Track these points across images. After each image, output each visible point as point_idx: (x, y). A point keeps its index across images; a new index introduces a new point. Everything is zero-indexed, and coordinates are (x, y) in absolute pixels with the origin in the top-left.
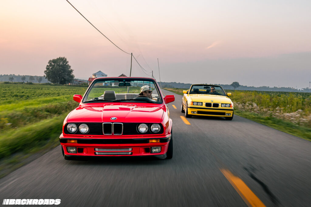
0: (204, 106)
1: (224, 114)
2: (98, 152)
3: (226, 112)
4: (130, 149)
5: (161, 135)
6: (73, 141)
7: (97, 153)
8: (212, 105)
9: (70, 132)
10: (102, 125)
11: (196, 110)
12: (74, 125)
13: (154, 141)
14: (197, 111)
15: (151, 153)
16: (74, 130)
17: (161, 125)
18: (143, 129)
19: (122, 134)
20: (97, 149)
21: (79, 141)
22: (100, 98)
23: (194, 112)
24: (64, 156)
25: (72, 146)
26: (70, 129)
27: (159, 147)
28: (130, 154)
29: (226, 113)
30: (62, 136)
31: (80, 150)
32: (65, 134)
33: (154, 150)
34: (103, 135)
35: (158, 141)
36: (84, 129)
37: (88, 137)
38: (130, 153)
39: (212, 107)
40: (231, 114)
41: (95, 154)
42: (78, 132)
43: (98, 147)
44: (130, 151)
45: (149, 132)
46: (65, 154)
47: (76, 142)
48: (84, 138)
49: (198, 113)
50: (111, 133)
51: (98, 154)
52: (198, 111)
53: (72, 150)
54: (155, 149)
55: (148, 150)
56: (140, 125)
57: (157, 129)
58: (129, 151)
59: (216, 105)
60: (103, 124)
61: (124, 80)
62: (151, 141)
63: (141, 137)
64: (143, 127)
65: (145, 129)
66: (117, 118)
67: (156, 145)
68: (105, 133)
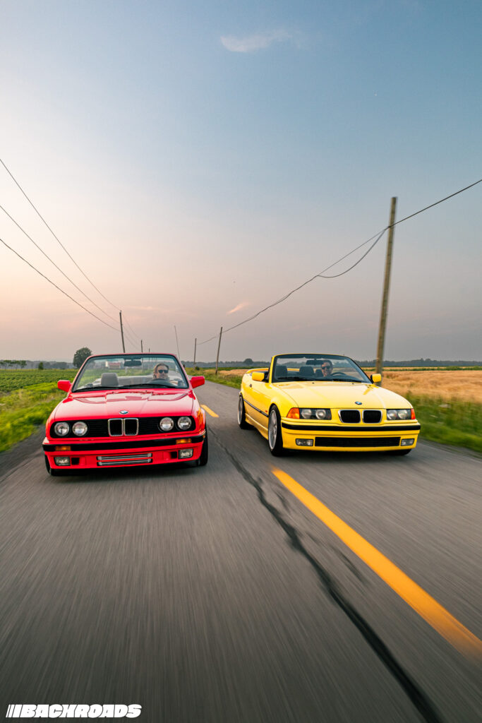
0: (336, 421)
1: (395, 441)
2: (103, 462)
3: (403, 435)
4: (149, 455)
5: (192, 432)
6: (64, 448)
7: (101, 464)
8: (362, 416)
9: (59, 435)
10: (107, 423)
11: (312, 435)
12: (66, 425)
13: (182, 441)
14: (314, 438)
15: (179, 459)
16: (65, 431)
17: (192, 418)
18: (166, 425)
19: (137, 433)
20: (100, 458)
21: (74, 448)
22: (95, 385)
23: (304, 442)
24: (48, 471)
25: (63, 457)
26: (60, 430)
27: (189, 450)
28: (150, 462)
29: (402, 437)
30: (46, 441)
31: (75, 461)
32: (52, 439)
33: (183, 455)
34: (108, 436)
35: (189, 441)
36: (81, 430)
37: (87, 441)
38: (149, 460)
39: (362, 424)
40: (414, 439)
41: (98, 465)
42: (71, 434)
43: (102, 455)
44: (149, 458)
45: (175, 428)
46: (51, 467)
47: (69, 448)
48: (81, 442)
49: (316, 445)
50: (121, 434)
51: (103, 465)
52: (316, 438)
53: (62, 462)
54: (184, 452)
55: (175, 454)
56: (163, 420)
57: (187, 424)
58: (147, 458)
59: (373, 416)
60: (109, 420)
61: (132, 357)
62: (178, 442)
63: (164, 436)
64: (167, 423)
65: (170, 425)
66: (128, 412)
67: (186, 448)
68: (112, 434)
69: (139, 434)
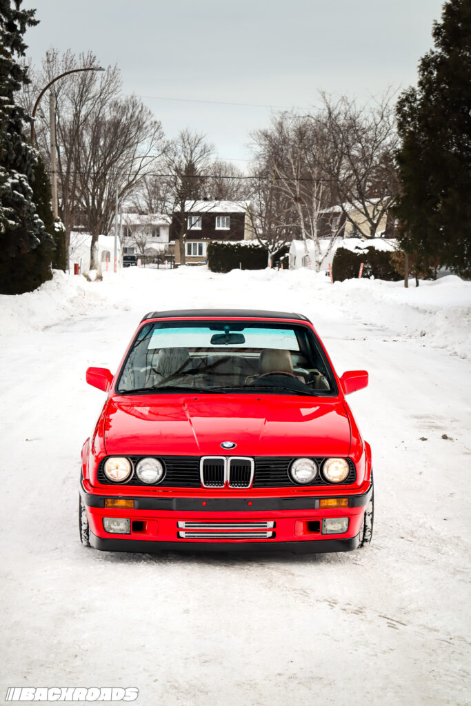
2: (186, 531)
4: (270, 524)
5: (349, 487)
6: (122, 504)
7: (182, 534)
9: (113, 479)
10: (199, 465)
12: (125, 462)
15: (322, 534)
16: (123, 474)
18: (303, 472)
19: (250, 485)
20: (182, 524)
27: (342, 519)
28: (269, 538)
31: (137, 526)
32: (100, 485)
33: (329, 527)
34: (201, 486)
35: (344, 504)
36: (151, 471)
37: (159, 494)
38: (269, 534)
41: (178, 536)
42: (133, 480)
43: (187, 519)
44: (269, 530)
45: (320, 479)
50: (222, 483)
51: (187, 538)
54: (333, 522)
55: (314, 526)
56: (297, 463)
57: (341, 471)
58: (265, 530)
60: (203, 458)
61: (227, 327)
62: (325, 504)
63: (298, 492)
64: (304, 468)
65: (310, 472)
66: (236, 445)
67: (335, 515)
68: (205, 483)
69: (252, 487)
